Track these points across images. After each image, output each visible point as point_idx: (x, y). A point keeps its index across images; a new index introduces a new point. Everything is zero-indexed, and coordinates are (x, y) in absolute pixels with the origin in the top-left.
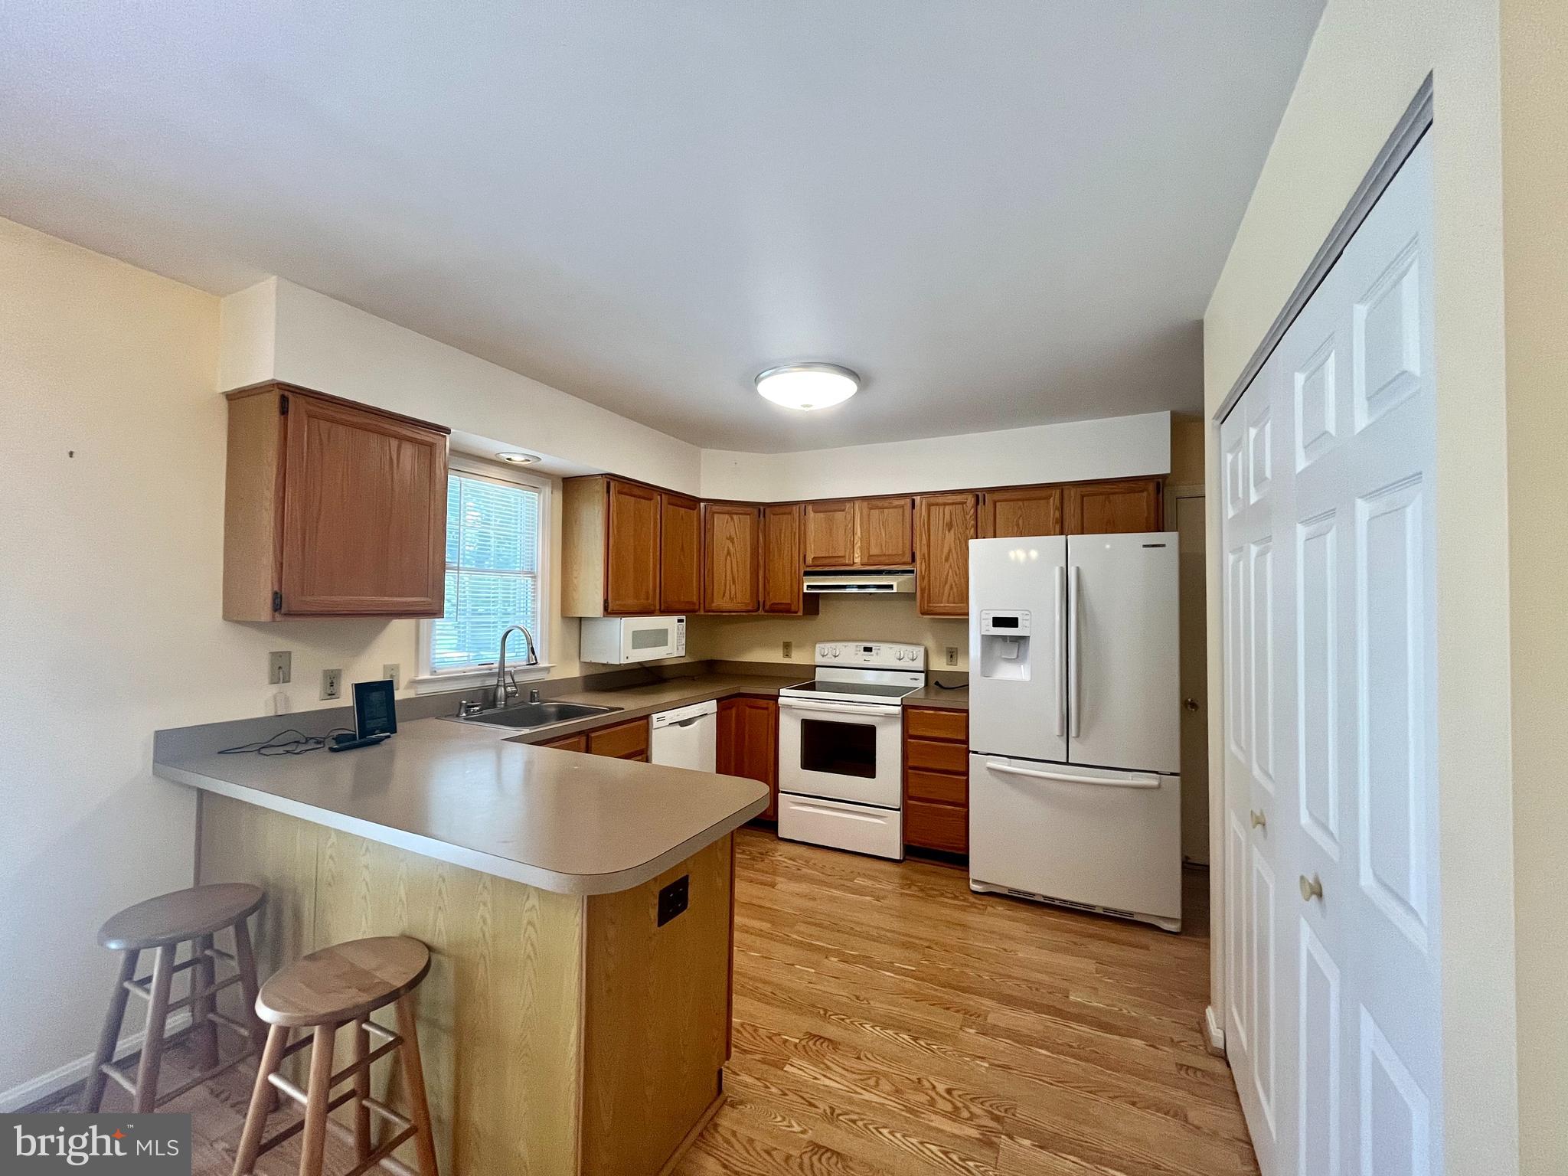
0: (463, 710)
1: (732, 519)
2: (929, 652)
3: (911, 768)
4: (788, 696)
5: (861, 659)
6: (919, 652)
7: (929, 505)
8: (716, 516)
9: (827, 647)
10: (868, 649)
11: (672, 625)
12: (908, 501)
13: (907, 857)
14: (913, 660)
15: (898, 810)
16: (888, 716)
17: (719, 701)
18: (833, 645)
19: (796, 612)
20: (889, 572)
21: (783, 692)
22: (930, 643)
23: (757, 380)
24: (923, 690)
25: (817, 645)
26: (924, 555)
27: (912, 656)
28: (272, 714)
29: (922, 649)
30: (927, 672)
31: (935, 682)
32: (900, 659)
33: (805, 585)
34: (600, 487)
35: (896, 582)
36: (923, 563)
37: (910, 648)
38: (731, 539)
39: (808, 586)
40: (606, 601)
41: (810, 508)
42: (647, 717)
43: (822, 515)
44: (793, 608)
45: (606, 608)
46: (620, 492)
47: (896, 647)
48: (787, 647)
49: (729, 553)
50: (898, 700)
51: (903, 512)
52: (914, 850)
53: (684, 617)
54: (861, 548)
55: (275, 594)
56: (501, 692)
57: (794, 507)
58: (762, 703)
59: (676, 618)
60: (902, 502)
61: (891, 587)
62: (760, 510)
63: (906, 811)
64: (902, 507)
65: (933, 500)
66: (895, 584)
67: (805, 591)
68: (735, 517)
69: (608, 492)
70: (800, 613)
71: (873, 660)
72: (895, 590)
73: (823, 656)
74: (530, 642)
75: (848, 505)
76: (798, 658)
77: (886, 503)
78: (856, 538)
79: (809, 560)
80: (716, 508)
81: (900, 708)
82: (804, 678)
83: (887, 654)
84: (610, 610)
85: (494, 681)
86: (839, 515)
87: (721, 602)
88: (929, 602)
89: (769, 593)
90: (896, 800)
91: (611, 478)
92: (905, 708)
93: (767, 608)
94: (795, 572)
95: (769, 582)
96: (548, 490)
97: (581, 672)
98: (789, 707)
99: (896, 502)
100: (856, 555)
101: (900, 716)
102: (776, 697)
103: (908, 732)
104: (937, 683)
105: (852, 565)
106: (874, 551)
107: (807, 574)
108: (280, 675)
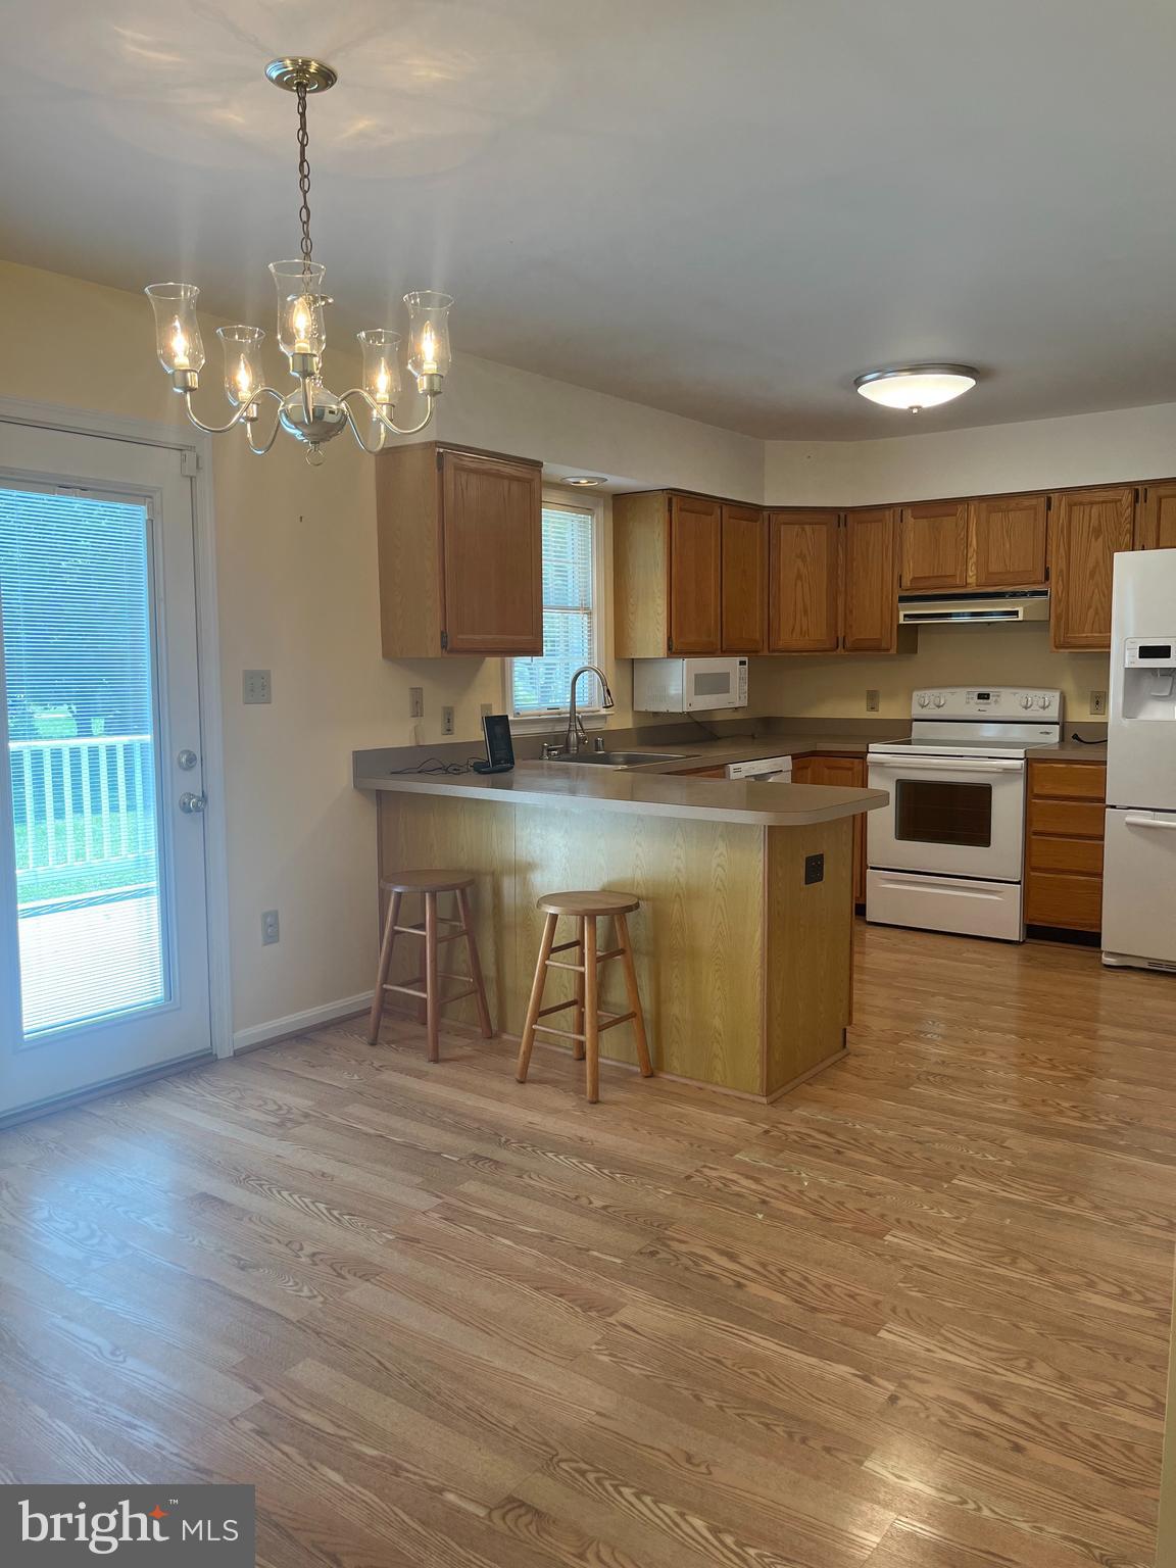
0: (545, 752)
1: (803, 529)
2: (1067, 699)
3: (1035, 833)
4: (878, 752)
5: (974, 709)
6: (1053, 698)
7: (1071, 506)
8: (782, 526)
9: (929, 696)
10: (983, 696)
11: (731, 667)
12: (1043, 500)
13: (1028, 940)
14: (1044, 708)
15: (1019, 883)
16: (1007, 771)
17: (794, 757)
18: (936, 692)
19: (888, 650)
20: (1014, 595)
21: (873, 747)
22: (1069, 686)
23: (859, 382)
24: (1057, 745)
25: (915, 694)
26: (1061, 571)
27: (1046, 704)
28: (413, 744)
29: (1057, 695)
30: (1063, 724)
31: (1072, 734)
32: (1026, 708)
33: (902, 614)
34: (659, 508)
35: (1021, 608)
36: (1060, 582)
37: (1040, 693)
38: (802, 557)
39: (905, 616)
40: (669, 639)
41: (908, 513)
42: (723, 766)
43: (924, 522)
44: (884, 645)
45: (669, 648)
46: (681, 510)
47: (1022, 693)
48: (873, 699)
49: (799, 577)
50: (1020, 753)
51: (1036, 514)
52: (1034, 932)
53: (746, 659)
54: (977, 564)
55: (442, 633)
56: (573, 737)
57: (887, 513)
58: (846, 762)
59: (738, 659)
60: (1034, 502)
61: (1016, 613)
62: (841, 516)
63: (1028, 885)
64: (1034, 508)
65: (1077, 497)
66: (1020, 610)
67: (901, 621)
68: (807, 527)
69: (670, 511)
70: (893, 651)
71: (991, 710)
72: (1020, 618)
73: (923, 706)
74: (604, 684)
75: (960, 508)
76: (888, 711)
77: (1013, 503)
78: (971, 550)
79: (906, 582)
80: (783, 517)
81: (1023, 761)
82: (899, 732)
83: (1008, 702)
84: (675, 650)
85: (564, 727)
86: (948, 523)
87: (787, 637)
88: (1067, 629)
89: (851, 627)
90: (1015, 870)
91: (674, 495)
92: (1028, 760)
93: (848, 645)
94: (887, 597)
95: (851, 612)
96: (600, 511)
97: (634, 722)
98: (880, 765)
99: (1026, 502)
100: (971, 574)
101: (1023, 771)
102: (862, 756)
103: (1032, 791)
104: (1075, 737)
105: (965, 586)
106: (993, 568)
107: (902, 599)
108: (417, 710)
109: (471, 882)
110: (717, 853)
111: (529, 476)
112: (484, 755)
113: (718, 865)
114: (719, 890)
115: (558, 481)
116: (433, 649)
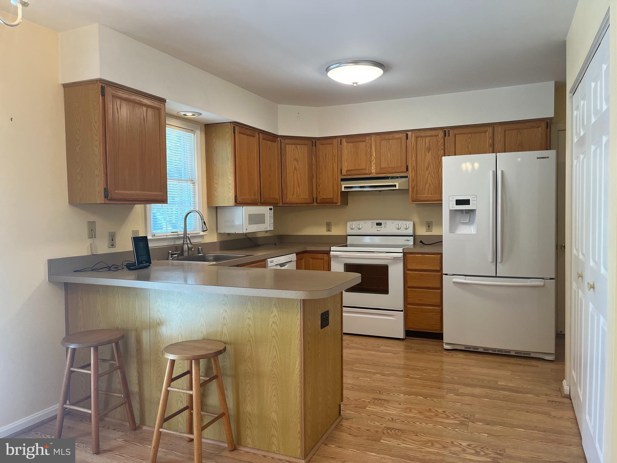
0: (170, 256)
1: (297, 147)
2: (416, 224)
3: (409, 287)
4: (335, 251)
5: (375, 230)
6: (410, 224)
7: (417, 137)
8: (287, 146)
9: (354, 224)
10: (379, 224)
11: (266, 211)
12: (404, 135)
13: (407, 338)
14: (406, 229)
15: (402, 311)
16: (395, 258)
17: (297, 254)
18: (358, 222)
19: (337, 203)
20: (392, 178)
21: (333, 248)
22: (416, 219)
23: (328, 70)
24: (413, 246)
25: (348, 223)
26: (414, 167)
27: (407, 227)
28: (90, 254)
29: (412, 223)
30: (414, 236)
31: (419, 241)
32: (398, 229)
33: (343, 186)
34: (229, 131)
35: (398, 184)
36: (413, 171)
37: (404, 222)
38: (296, 160)
39: (345, 187)
40: (236, 196)
41: (344, 141)
42: (265, 260)
43: (351, 144)
44: (335, 201)
45: (236, 201)
46: (240, 133)
47: (397, 222)
48: (329, 226)
49: (295, 169)
50: (401, 250)
51: (401, 141)
52: (410, 333)
53: (272, 207)
54: (376, 164)
55: (105, 189)
56: (186, 247)
57: (334, 140)
58: (320, 256)
59: (269, 207)
60: (400, 135)
61: (395, 186)
62: (313, 142)
63: (406, 311)
64: (400, 138)
65: (419, 134)
66: (397, 184)
67: (343, 190)
68: (298, 146)
69: (234, 133)
70: (339, 204)
71: (383, 230)
72: (397, 188)
73: (352, 229)
74: (202, 219)
75: (367, 138)
76: (336, 231)
77: (391, 136)
78: (373, 157)
79: (344, 172)
80: (287, 141)
81: (402, 254)
82: (342, 241)
83: (390, 227)
84: (238, 203)
85: (181, 242)
86: (362, 145)
87: (291, 198)
88: (417, 193)
89: (319, 193)
90: (400, 305)
91: (236, 124)
92: (405, 254)
93: (318, 201)
94: (335, 179)
95: (319, 186)
96: (198, 132)
97: (218, 240)
98: (337, 257)
99: (397, 136)
100: (373, 168)
101: (402, 258)
102: (328, 253)
103: (407, 267)
104: (421, 242)
105: (370, 174)
106: (383, 165)
107: (343, 180)
108: (92, 234)
109: (123, 337)
110: (272, 315)
111: (159, 107)
112: (133, 259)
113: (273, 322)
114: (274, 337)
115: (175, 114)
116: (100, 199)
